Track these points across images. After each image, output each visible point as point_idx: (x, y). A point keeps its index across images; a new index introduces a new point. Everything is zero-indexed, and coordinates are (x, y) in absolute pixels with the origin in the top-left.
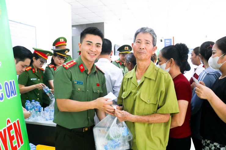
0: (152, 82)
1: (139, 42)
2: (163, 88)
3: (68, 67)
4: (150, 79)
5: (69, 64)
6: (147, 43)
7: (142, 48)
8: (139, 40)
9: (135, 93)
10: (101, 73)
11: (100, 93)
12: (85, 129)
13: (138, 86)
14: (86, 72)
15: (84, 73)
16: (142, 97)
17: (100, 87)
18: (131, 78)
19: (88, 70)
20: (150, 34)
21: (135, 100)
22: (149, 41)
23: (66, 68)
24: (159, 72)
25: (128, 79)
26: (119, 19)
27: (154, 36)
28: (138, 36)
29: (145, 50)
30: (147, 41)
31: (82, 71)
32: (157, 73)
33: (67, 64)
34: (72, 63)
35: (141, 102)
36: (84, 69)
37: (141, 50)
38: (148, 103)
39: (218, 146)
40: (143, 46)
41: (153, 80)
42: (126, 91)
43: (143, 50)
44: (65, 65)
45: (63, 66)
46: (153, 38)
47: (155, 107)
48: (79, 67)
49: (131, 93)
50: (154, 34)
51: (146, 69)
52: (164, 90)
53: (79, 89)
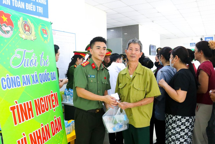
0: (141, 76)
1: (131, 49)
2: (148, 80)
3: (85, 65)
4: (139, 74)
5: (85, 64)
6: (137, 50)
7: (133, 53)
8: (131, 48)
9: (130, 84)
10: (107, 70)
11: (107, 84)
12: (97, 110)
13: (131, 79)
14: (96, 69)
15: (95, 70)
16: (135, 86)
17: (106, 79)
18: (126, 74)
19: (98, 67)
20: (139, 44)
21: (130, 89)
22: (138, 49)
23: (83, 66)
24: (145, 69)
25: (123, 74)
26: (153, 21)
27: (141, 46)
28: (130, 45)
29: (135, 55)
30: (136, 49)
31: (94, 68)
32: (144, 70)
33: (84, 63)
34: (87, 63)
35: (134, 89)
36: (95, 67)
37: (132, 55)
38: (139, 90)
39: (172, 116)
40: (134, 52)
41: (141, 74)
42: (122, 83)
43: (134, 55)
44: (83, 64)
45: (81, 65)
46: (140, 46)
47: (144, 92)
48: (92, 65)
49: (126, 84)
50: (141, 44)
51: (136, 67)
52: (149, 81)
53: (92, 81)
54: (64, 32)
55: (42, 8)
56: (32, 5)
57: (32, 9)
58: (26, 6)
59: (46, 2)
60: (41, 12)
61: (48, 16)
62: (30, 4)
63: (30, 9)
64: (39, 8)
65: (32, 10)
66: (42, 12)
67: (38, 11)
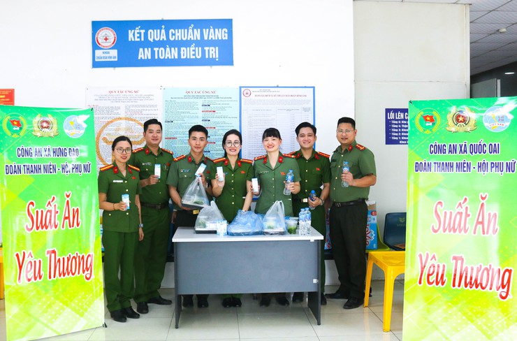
54: (278, 87)
55: (217, 48)
56: (194, 48)
57: (194, 55)
58: (182, 53)
59: (226, 35)
60: (214, 57)
61: (233, 62)
62: (190, 47)
63: (188, 57)
64: (209, 50)
65: (194, 57)
66: (217, 57)
67: (207, 57)
